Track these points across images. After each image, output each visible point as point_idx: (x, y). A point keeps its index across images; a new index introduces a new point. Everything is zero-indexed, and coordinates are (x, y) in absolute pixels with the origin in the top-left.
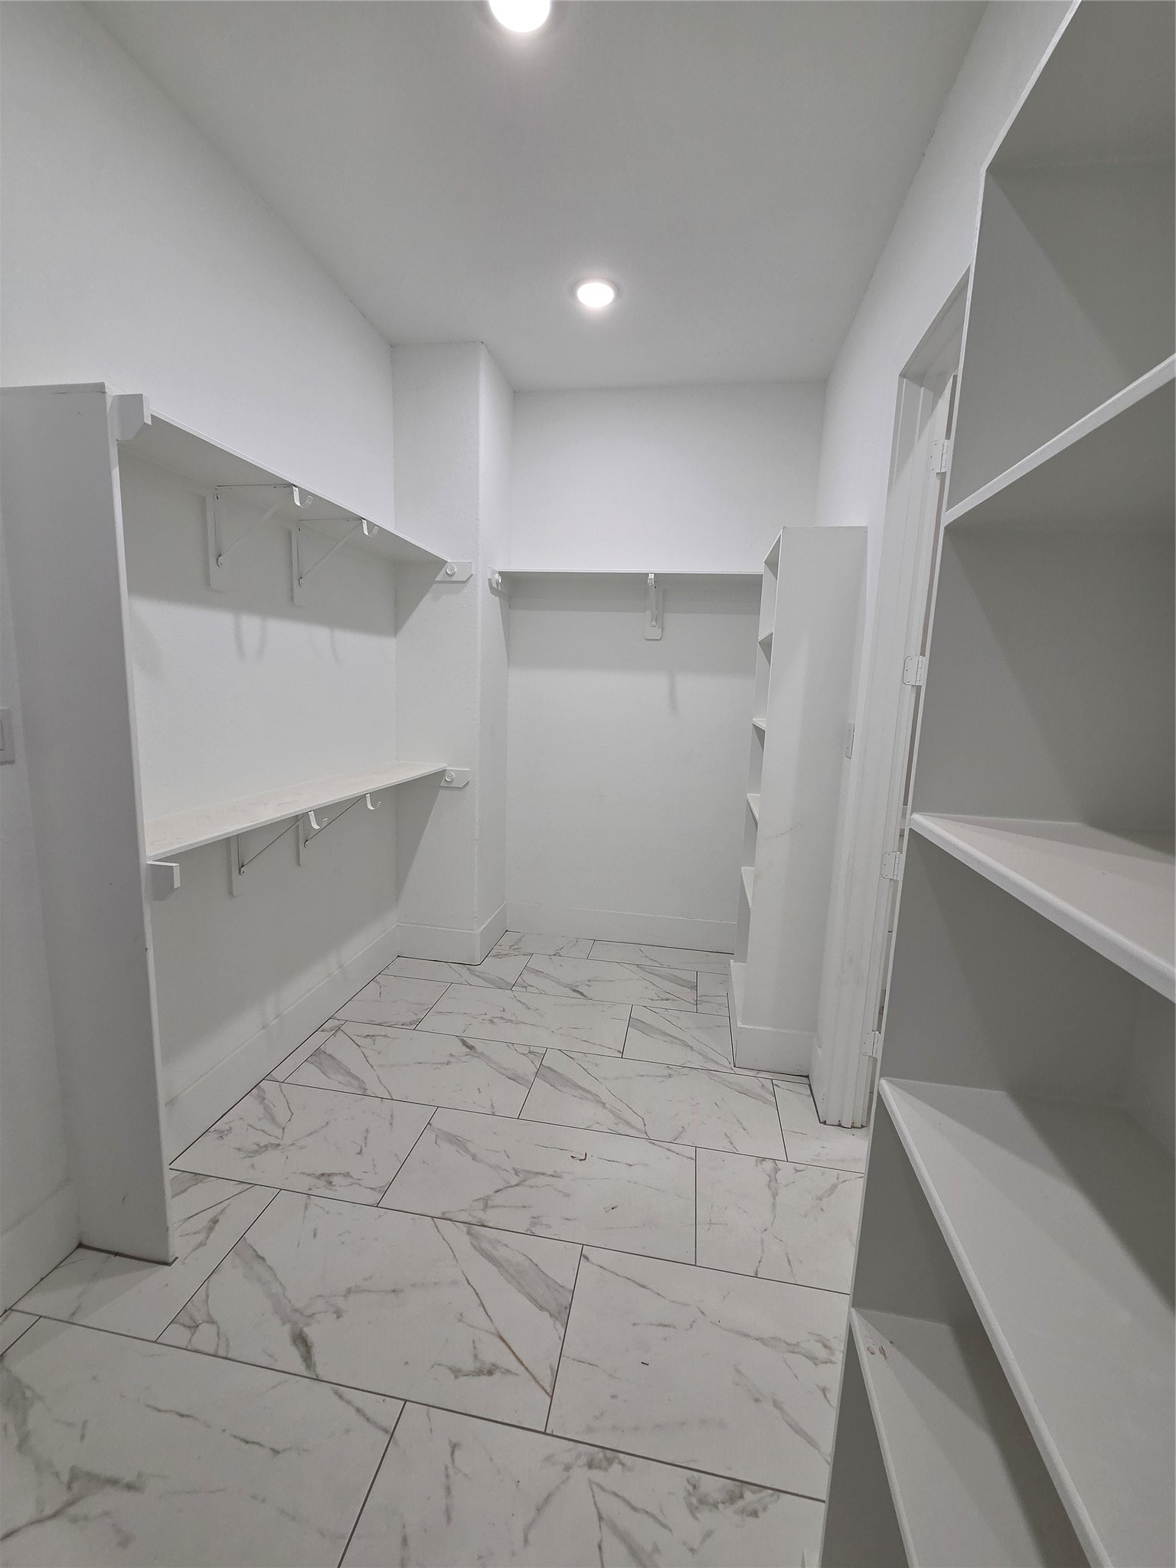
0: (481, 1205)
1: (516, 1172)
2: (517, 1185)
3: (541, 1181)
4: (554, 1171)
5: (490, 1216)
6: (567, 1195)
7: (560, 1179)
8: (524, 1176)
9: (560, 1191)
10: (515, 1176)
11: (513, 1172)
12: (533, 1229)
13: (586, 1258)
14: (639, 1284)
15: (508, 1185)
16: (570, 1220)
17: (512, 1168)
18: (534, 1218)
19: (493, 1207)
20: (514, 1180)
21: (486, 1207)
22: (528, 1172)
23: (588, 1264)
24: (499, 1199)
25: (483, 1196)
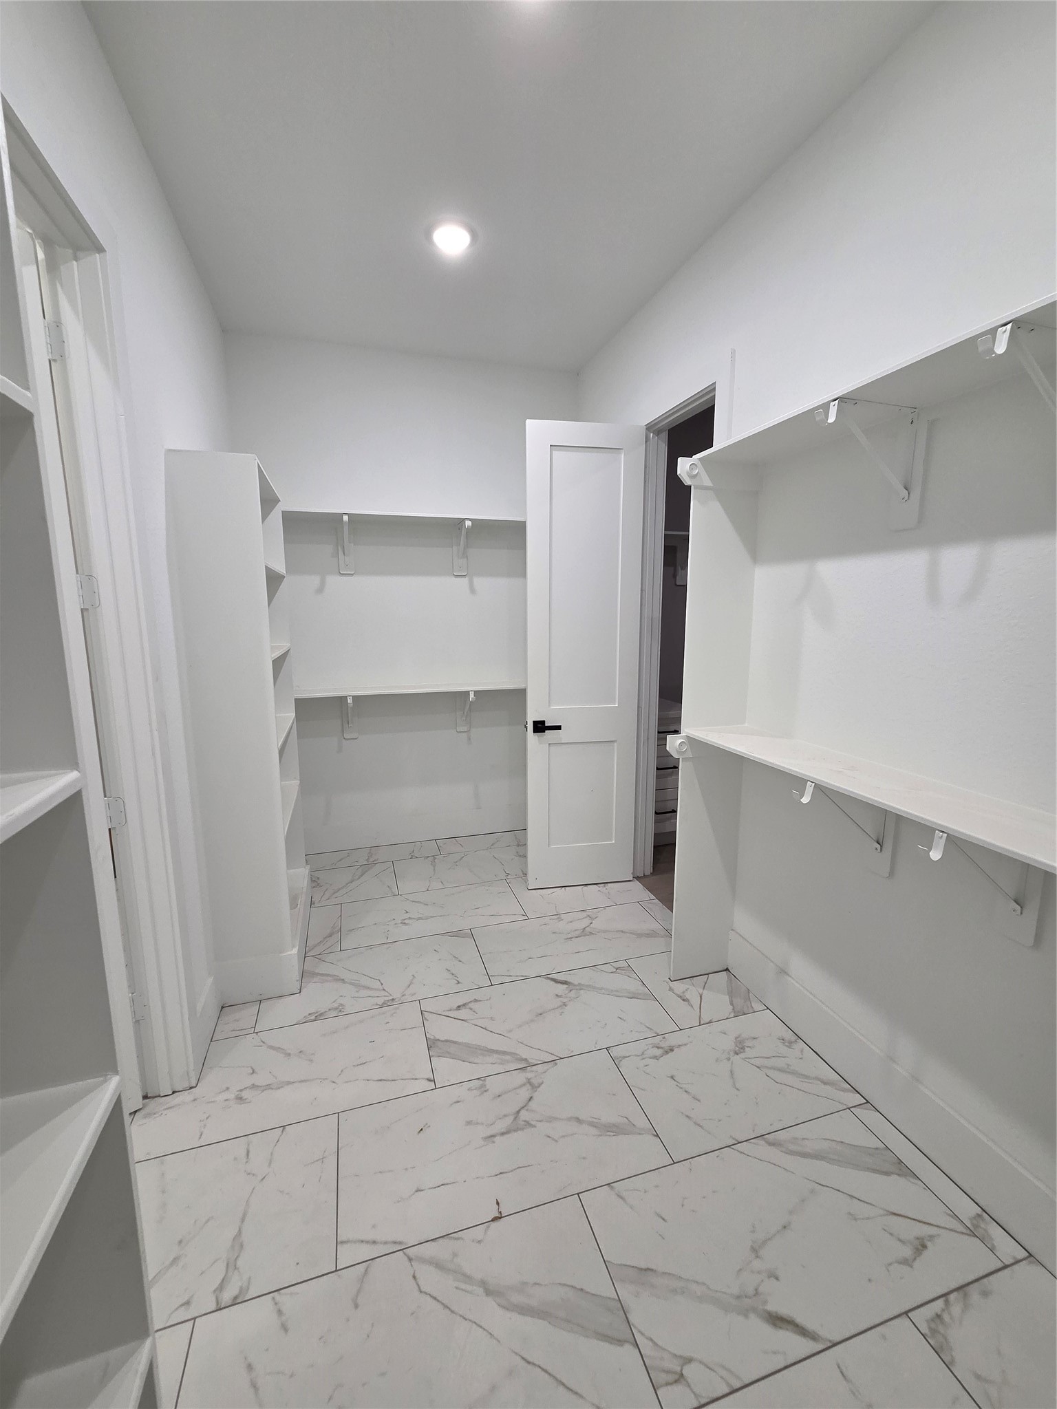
0: (535, 1082)
1: (528, 1124)
2: (518, 1112)
3: (501, 1126)
4: (494, 1142)
5: (520, 1078)
6: (469, 1123)
7: (484, 1135)
8: (517, 1125)
9: (478, 1123)
10: (527, 1119)
11: (532, 1123)
12: (481, 1082)
13: (430, 1080)
14: (384, 1080)
15: (526, 1108)
16: (455, 1102)
17: (535, 1127)
18: (486, 1091)
19: (524, 1085)
20: (524, 1115)
21: (529, 1081)
22: (516, 1130)
23: (427, 1077)
24: (524, 1093)
25: (539, 1090)
